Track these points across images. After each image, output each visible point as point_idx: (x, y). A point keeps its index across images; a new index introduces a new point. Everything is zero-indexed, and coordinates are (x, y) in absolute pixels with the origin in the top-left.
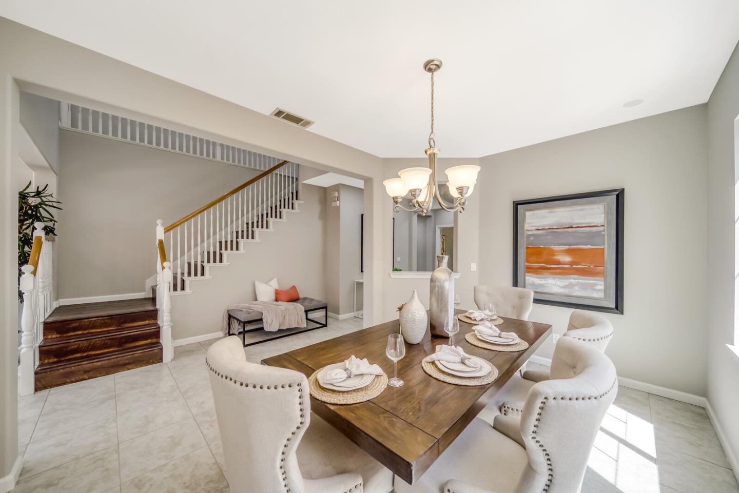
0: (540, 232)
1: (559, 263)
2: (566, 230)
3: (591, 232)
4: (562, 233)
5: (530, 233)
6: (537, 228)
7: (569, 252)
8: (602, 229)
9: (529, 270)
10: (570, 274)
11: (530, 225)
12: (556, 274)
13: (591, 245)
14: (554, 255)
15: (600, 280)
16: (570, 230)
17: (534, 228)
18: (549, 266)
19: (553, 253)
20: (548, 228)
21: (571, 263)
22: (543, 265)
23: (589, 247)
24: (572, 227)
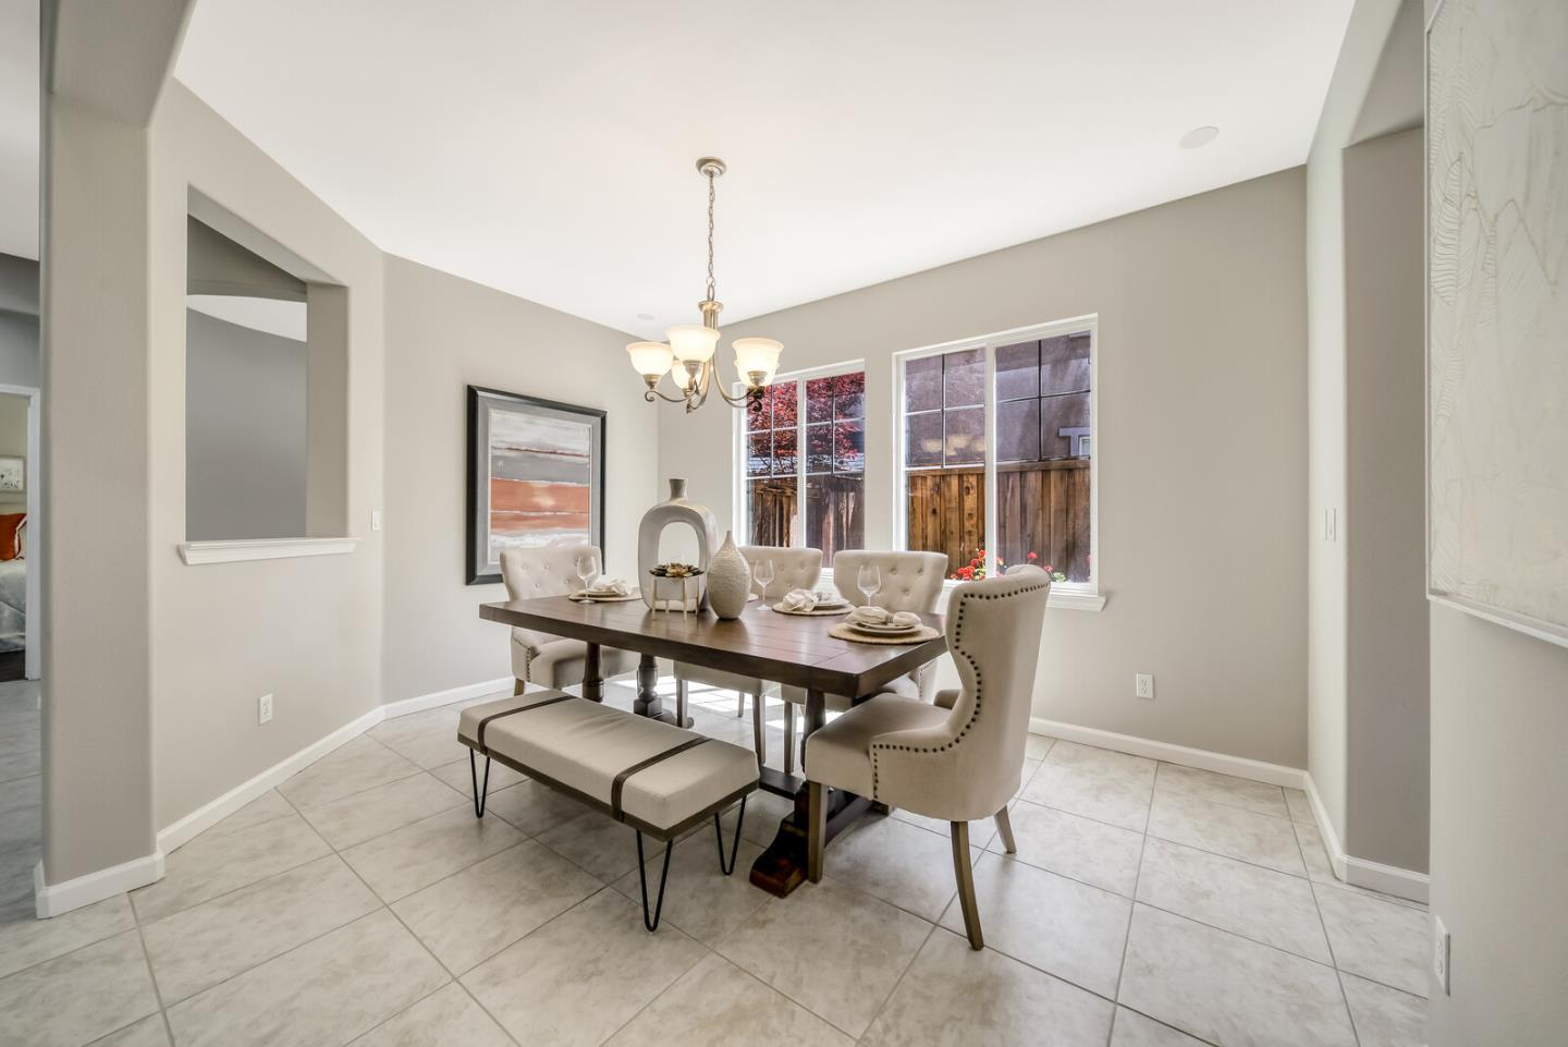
0: (513, 454)
1: (538, 508)
2: (548, 455)
3: (575, 463)
4: (542, 459)
5: (498, 453)
6: (508, 446)
7: (552, 491)
8: (586, 460)
9: (500, 522)
10: (553, 526)
11: (499, 439)
12: (536, 527)
13: (578, 482)
14: (533, 496)
15: (582, 532)
16: (553, 456)
17: (504, 446)
18: (525, 514)
19: (531, 491)
20: (524, 448)
21: (555, 509)
22: (518, 512)
23: (574, 484)
24: (555, 453)
